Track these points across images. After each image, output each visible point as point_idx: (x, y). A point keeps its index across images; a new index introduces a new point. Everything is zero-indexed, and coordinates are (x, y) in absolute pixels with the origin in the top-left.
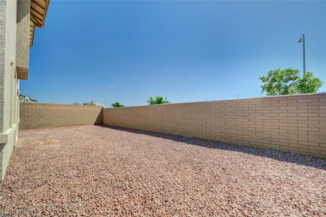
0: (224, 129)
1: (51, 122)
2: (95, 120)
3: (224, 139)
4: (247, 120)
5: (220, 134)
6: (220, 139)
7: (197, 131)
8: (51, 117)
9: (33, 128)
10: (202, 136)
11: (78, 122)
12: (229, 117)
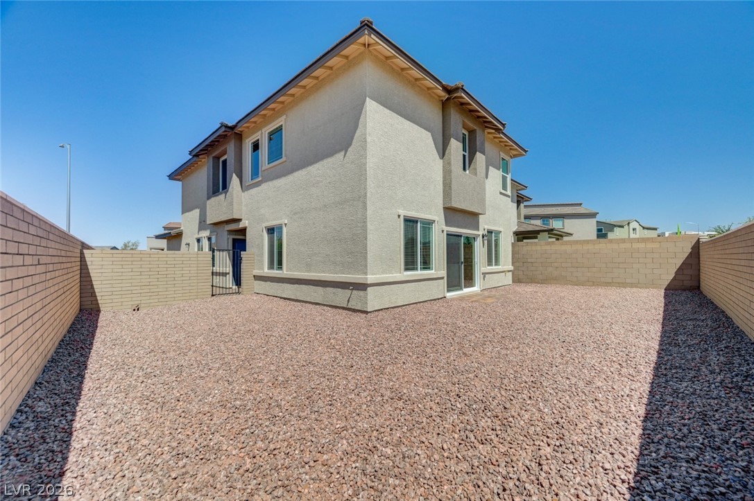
1: (564, 274)
2: (671, 277)
8: (563, 265)
9: (538, 283)
11: (619, 278)
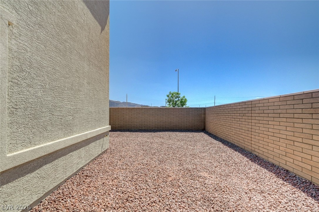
0: (157, 123)
3: (157, 128)
4: (168, 118)
5: (155, 126)
6: (155, 128)
7: (141, 126)
10: (144, 128)
12: (160, 117)
